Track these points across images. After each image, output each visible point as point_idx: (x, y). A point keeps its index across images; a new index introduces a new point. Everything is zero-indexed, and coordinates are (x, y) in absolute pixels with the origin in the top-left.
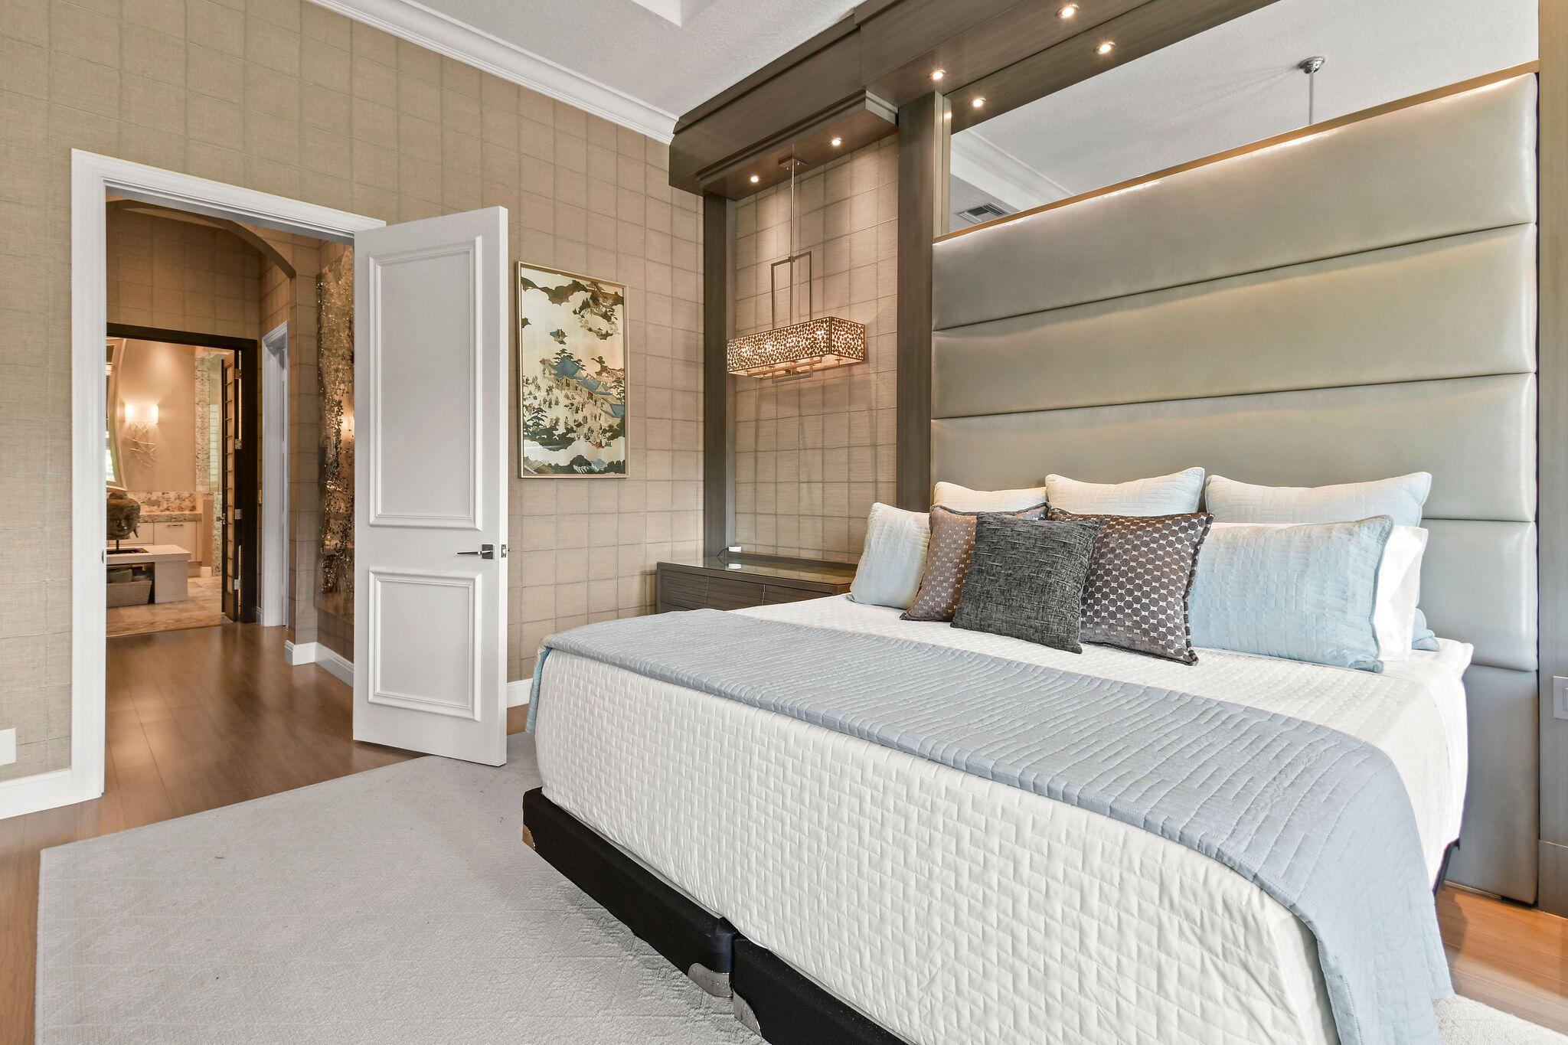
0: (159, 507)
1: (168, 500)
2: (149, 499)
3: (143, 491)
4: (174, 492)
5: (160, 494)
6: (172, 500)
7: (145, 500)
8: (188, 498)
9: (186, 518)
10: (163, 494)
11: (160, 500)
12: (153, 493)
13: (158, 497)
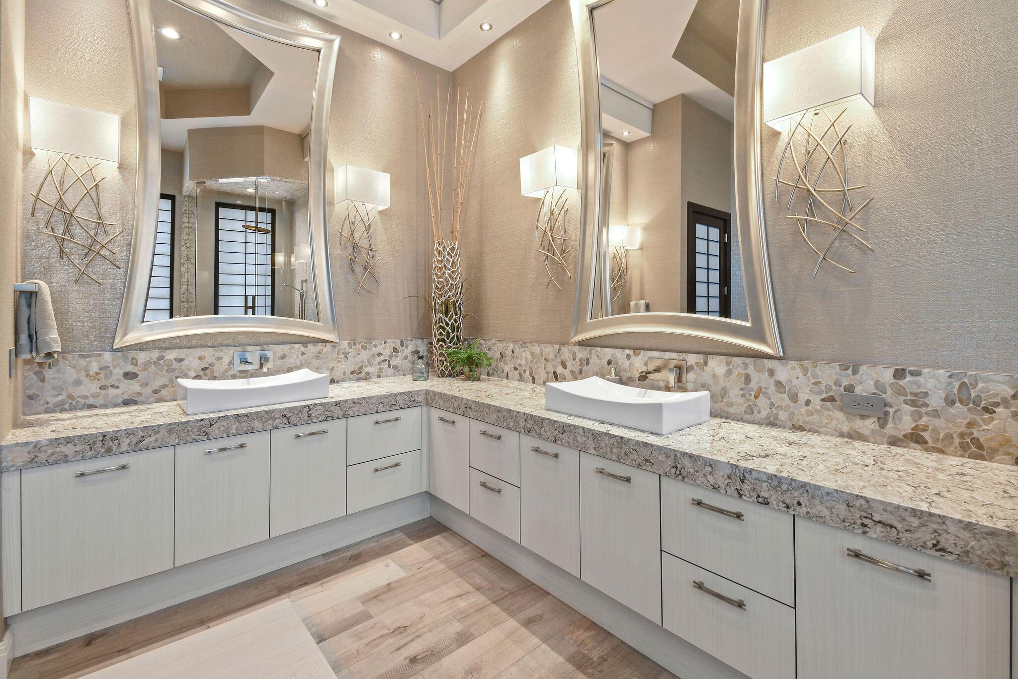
0: (883, 421)
1: (917, 401)
2: (850, 389)
3: (833, 360)
4: (942, 374)
5: (887, 375)
6: (936, 400)
7: (836, 391)
8: (1005, 402)
9: (946, 541)
10: (899, 374)
11: (889, 396)
12: (863, 369)
13: (877, 384)
